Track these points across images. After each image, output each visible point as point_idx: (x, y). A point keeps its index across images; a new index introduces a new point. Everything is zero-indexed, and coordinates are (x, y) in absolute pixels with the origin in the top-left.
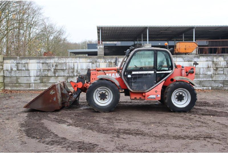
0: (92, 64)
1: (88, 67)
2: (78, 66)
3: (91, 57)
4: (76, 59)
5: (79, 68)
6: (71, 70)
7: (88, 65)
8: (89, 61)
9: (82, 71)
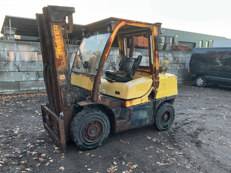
0: (38, 54)
1: (32, 58)
2: (15, 56)
3: (36, 44)
4: (12, 45)
5: (18, 59)
6: (4, 62)
7: (32, 56)
8: (33, 49)
9: (22, 65)
